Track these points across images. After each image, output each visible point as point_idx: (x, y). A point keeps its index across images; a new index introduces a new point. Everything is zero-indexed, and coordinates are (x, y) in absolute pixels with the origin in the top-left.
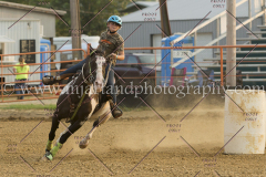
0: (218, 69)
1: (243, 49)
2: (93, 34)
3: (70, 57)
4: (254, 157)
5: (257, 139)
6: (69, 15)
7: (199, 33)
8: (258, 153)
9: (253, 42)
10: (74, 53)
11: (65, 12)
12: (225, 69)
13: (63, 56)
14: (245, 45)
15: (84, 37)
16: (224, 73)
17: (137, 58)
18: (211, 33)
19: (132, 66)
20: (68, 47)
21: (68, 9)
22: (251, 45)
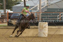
0: (37, 18)
1: (43, 13)
2: (9, 9)
3: (3, 14)
4: (45, 37)
5: (46, 33)
6: (3, 5)
7: (33, 9)
8: (46, 36)
9: (45, 11)
10: (4, 13)
11: (2, 4)
12: (38, 17)
13: (2, 14)
14: (43, 12)
15: (6, 10)
16: (38, 18)
17: (19, 15)
18: (36, 9)
19: (18, 17)
20: (3, 12)
21: (3, 3)
22: (44, 12)
